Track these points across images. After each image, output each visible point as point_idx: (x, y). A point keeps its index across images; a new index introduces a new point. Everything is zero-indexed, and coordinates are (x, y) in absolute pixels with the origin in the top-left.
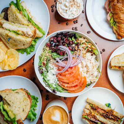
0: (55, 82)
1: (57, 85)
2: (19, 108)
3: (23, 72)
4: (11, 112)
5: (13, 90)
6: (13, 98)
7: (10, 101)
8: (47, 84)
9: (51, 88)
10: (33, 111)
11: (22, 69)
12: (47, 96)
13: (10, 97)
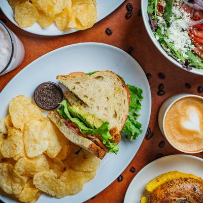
0: (185, 47)
1: (190, 54)
2: (106, 108)
3: (105, 35)
4: (91, 118)
5: (90, 74)
6: (91, 89)
7: (86, 96)
8: (169, 50)
9: (179, 60)
10: (132, 118)
11: (103, 28)
12: (159, 88)
13: (84, 87)
